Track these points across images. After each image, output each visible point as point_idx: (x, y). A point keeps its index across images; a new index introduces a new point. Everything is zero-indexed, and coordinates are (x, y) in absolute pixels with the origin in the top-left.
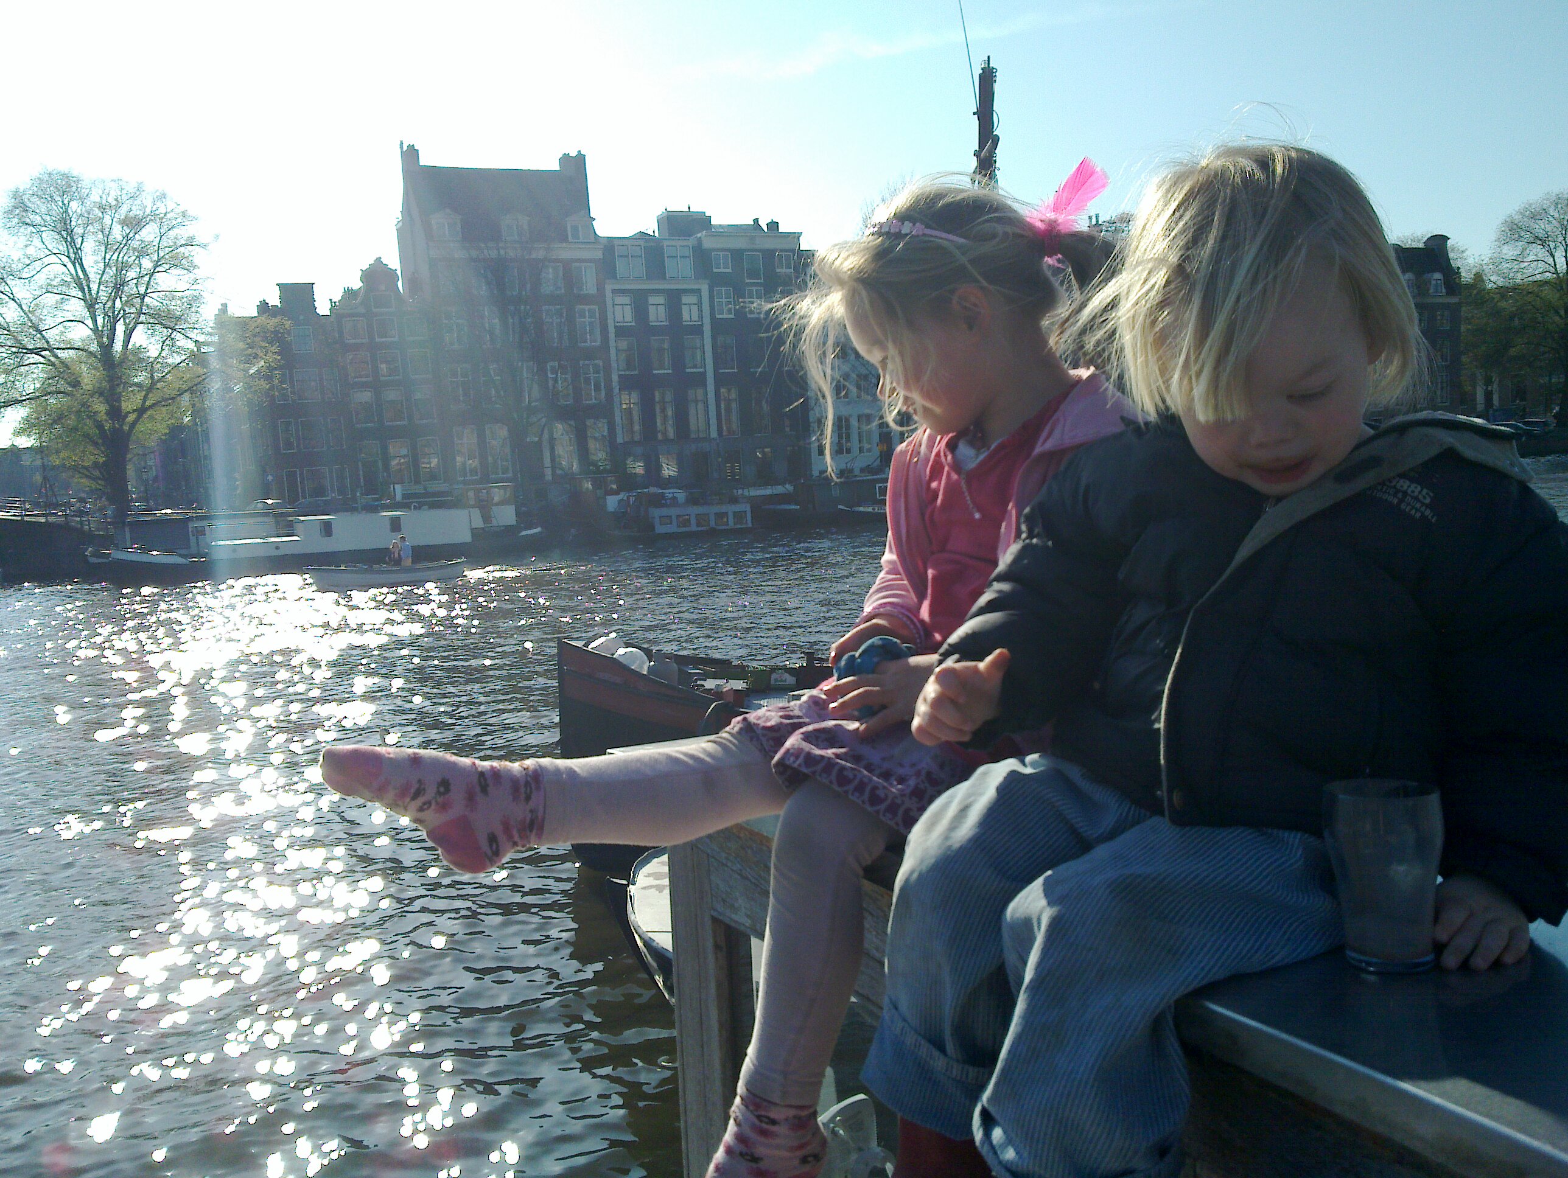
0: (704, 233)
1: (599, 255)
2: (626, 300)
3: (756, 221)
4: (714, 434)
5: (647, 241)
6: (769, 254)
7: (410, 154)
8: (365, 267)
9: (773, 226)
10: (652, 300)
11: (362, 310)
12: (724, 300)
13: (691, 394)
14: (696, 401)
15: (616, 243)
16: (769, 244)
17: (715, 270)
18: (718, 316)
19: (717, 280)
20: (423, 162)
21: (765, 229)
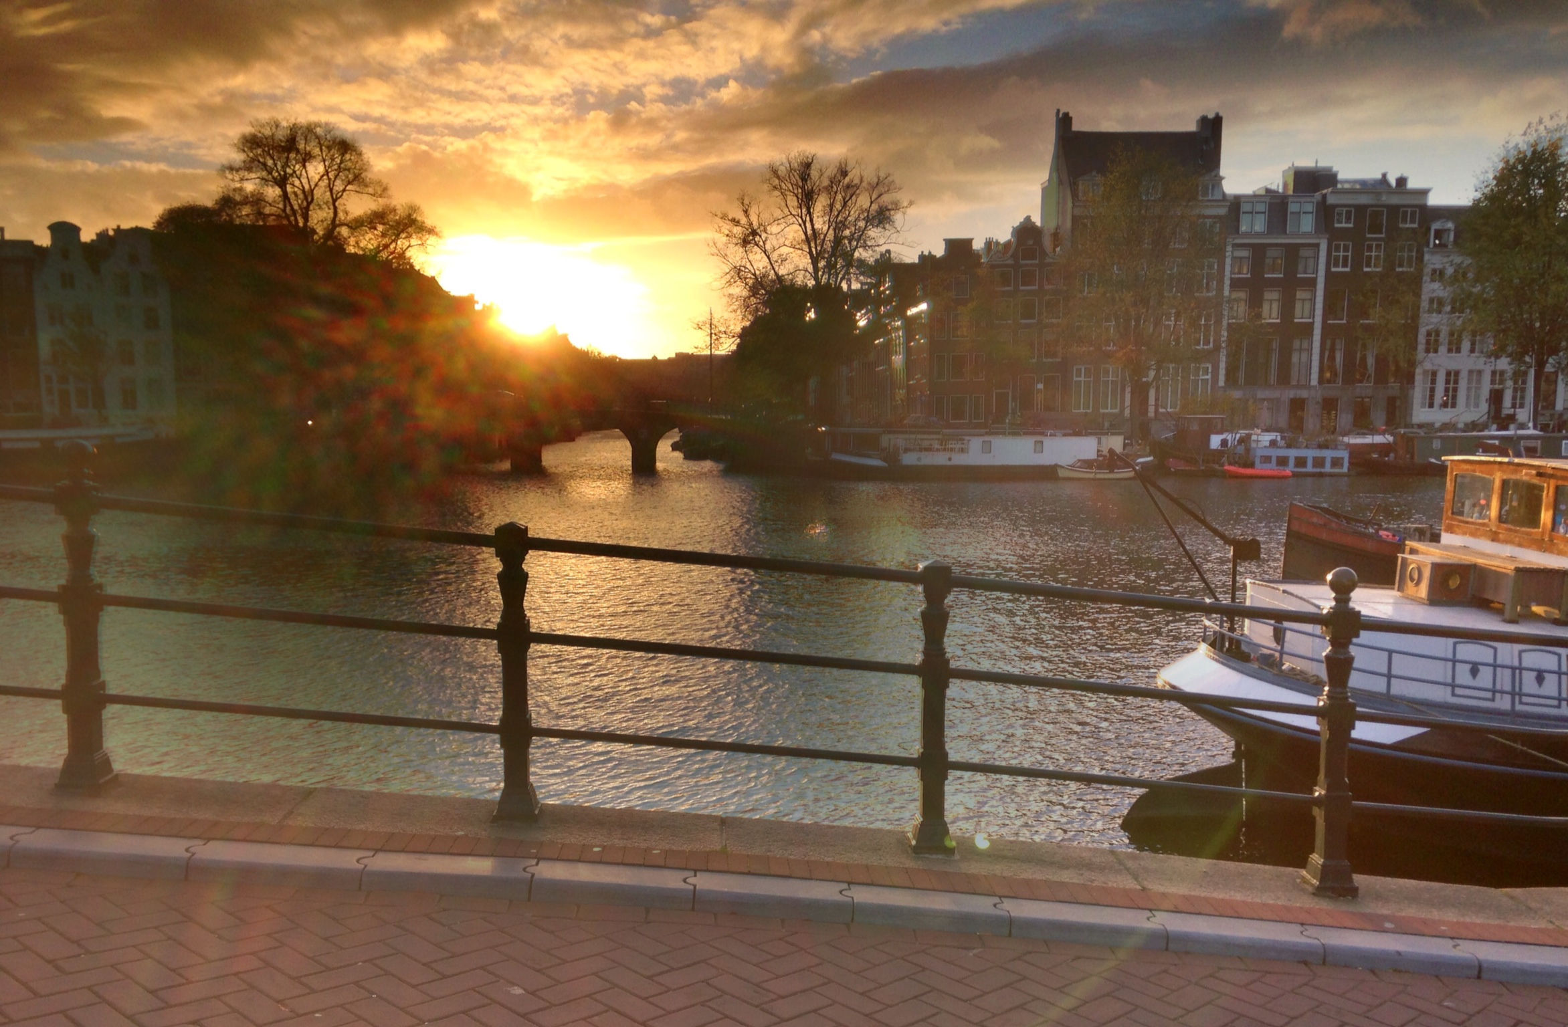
0: (1330, 190)
1: (1223, 211)
2: (1244, 253)
3: (1384, 175)
4: (1314, 381)
5: (1273, 197)
6: (1394, 210)
7: (1064, 121)
8: (1016, 224)
9: (1402, 181)
10: (1270, 253)
11: (1010, 262)
12: (1341, 254)
13: (1296, 344)
14: (1301, 350)
15: (1242, 200)
16: (1395, 200)
17: (1337, 225)
18: (1333, 269)
19: (1335, 236)
20: (1076, 127)
21: (1393, 183)
